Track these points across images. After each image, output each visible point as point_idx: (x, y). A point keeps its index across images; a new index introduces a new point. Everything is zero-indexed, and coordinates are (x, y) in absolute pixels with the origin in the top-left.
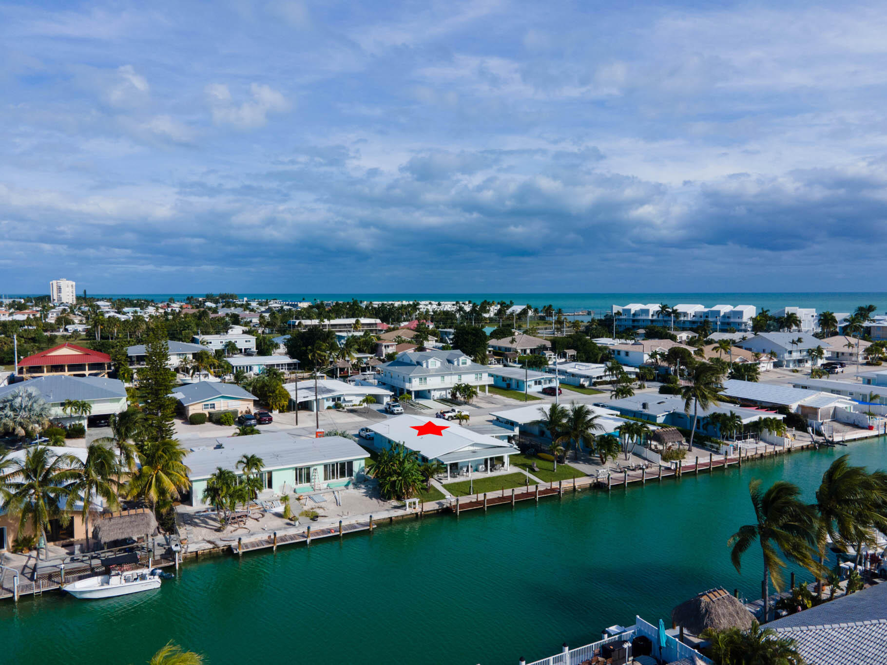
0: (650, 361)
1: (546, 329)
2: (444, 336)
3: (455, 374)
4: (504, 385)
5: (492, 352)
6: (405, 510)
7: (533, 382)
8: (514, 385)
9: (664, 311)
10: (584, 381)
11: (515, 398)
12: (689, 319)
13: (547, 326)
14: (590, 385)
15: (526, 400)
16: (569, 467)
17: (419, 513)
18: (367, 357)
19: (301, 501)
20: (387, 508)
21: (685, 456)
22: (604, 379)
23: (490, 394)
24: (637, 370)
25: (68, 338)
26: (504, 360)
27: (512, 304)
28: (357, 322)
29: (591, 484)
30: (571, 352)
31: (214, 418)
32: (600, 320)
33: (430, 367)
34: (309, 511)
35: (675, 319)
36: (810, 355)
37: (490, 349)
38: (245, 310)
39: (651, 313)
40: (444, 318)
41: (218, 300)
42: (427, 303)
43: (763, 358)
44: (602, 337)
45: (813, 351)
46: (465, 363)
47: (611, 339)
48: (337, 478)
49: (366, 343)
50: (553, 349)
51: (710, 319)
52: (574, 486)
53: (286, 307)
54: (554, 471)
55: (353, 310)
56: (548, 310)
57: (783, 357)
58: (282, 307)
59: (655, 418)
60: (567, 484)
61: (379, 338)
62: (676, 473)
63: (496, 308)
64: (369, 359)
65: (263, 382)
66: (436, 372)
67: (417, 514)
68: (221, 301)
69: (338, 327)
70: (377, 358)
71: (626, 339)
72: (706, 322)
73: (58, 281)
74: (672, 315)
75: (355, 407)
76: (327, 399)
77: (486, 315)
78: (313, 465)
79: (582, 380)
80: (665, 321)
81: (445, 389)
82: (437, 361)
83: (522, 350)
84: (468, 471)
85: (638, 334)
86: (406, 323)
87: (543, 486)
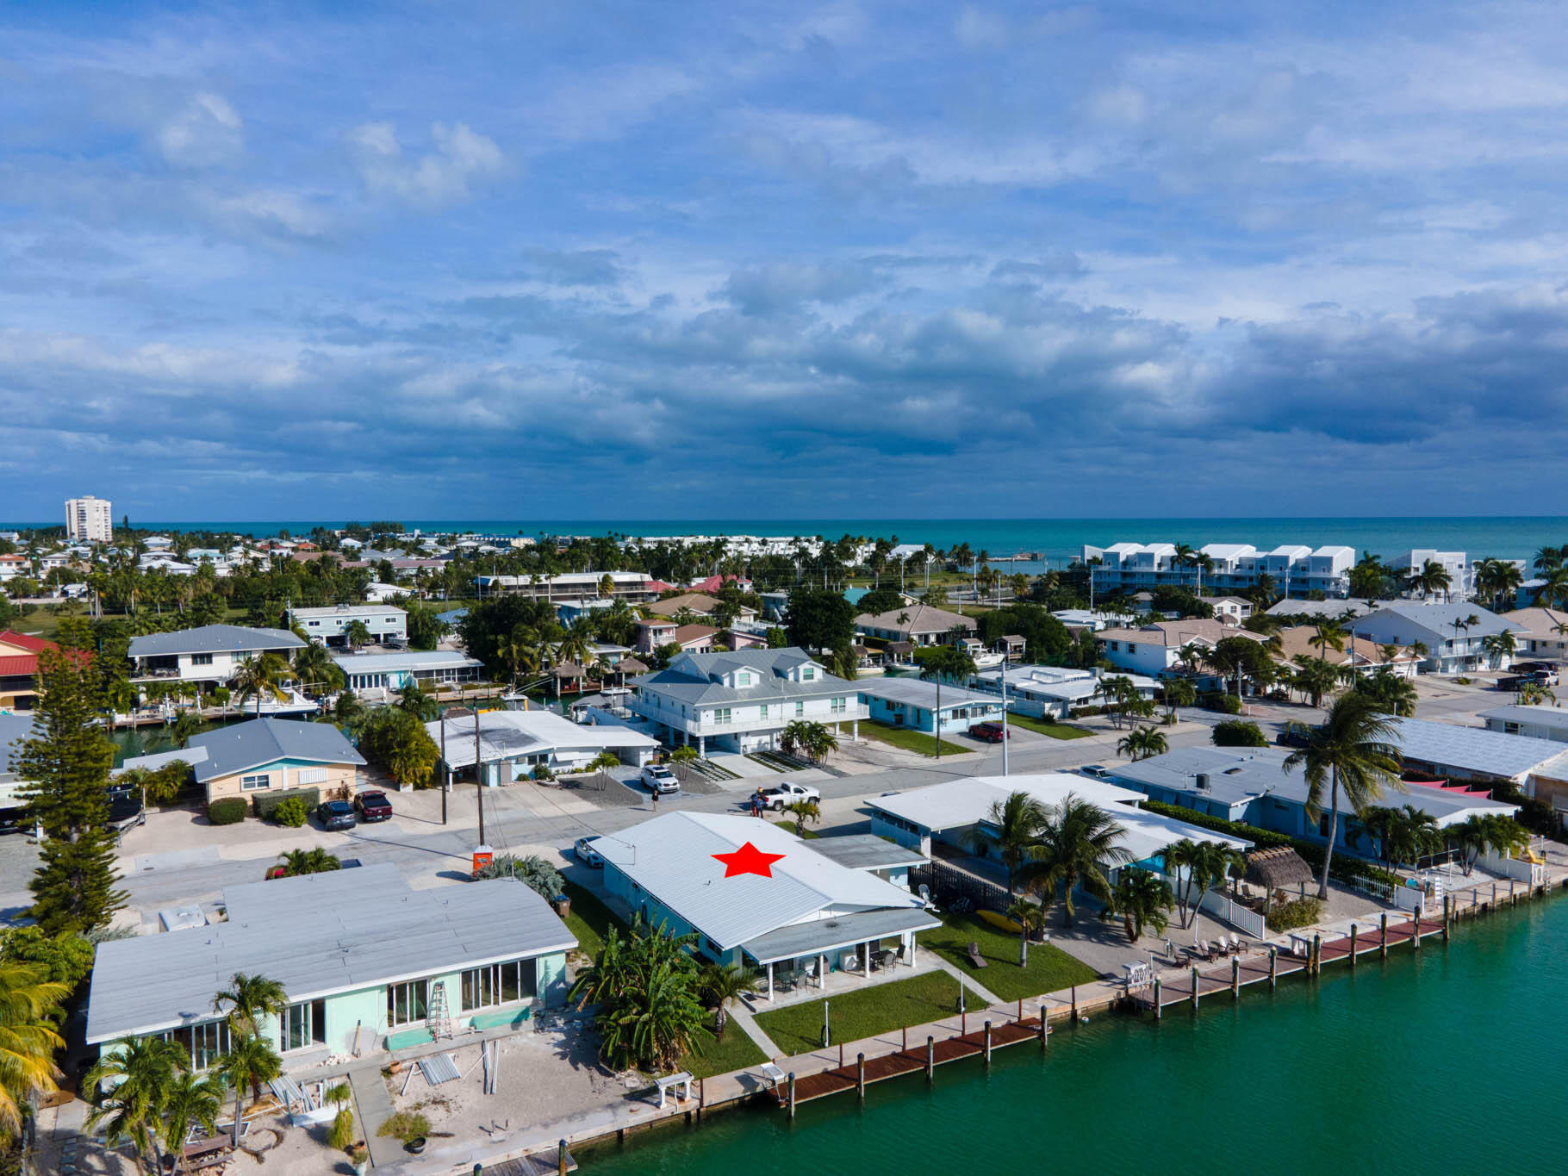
0: (1181, 663)
1: (959, 589)
2: (772, 606)
3: (790, 700)
4: (889, 716)
5: (862, 640)
6: (657, 1105)
7: (950, 713)
8: (910, 719)
9: (1182, 558)
10: (1051, 709)
11: (912, 749)
12: (1229, 573)
13: (965, 584)
14: (1063, 717)
15: (938, 755)
16: (1056, 953)
17: (693, 1113)
18: (619, 655)
19: (394, 1079)
20: (611, 1100)
21: (1319, 916)
22: (1091, 703)
23: (864, 740)
24: (1159, 685)
25: (58, 610)
26: (887, 657)
27: (895, 541)
28: (606, 579)
29: (1111, 1003)
30: (1015, 640)
31: (263, 809)
32: (1061, 574)
33: (737, 686)
34: (408, 1115)
35: (1205, 572)
36: (1488, 647)
37: (858, 634)
38: (408, 554)
39: (1157, 560)
40: (772, 570)
41: (368, 533)
42: (742, 539)
43: (1399, 656)
44: (1070, 608)
45: (1494, 641)
46: (812, 677)
47: (1087, 613)
48: (496, 1003)
49: (618, 625)
50: (981, 634)
51: (1270, 573)
52: (1074, 1012)
53: (485, 548)
54: (1020, 965)
55: (603, 556)
56: (963, 555)
57: (1436, 654)
58: (476, 549)
59: (1225, 809)
60: (1054, 1005)
61: (647, 613)
62: (1307, 967)
63: (866, 549)
64: (622, 657)
65: (388, 719)
66: (750, 697)
67: (688, 1114)
68: (373, 536)
69: (570, 590)
70: (638, 654)
71: (1119, 612)
72: (1264, 579)
73: (80, 501)
74: (1199, 565)
75: (577, 775)
76: (519, 760)
77: (850, 564)
78: (435, 977)
79: (1048, 705)
80: (1186, 577)
81: (770, 732)
82: (752, 674)
83: (920, 636)
84: (816, 973)
85: (1138, 601)
86: (701, 580)
87: (999, 1012)
